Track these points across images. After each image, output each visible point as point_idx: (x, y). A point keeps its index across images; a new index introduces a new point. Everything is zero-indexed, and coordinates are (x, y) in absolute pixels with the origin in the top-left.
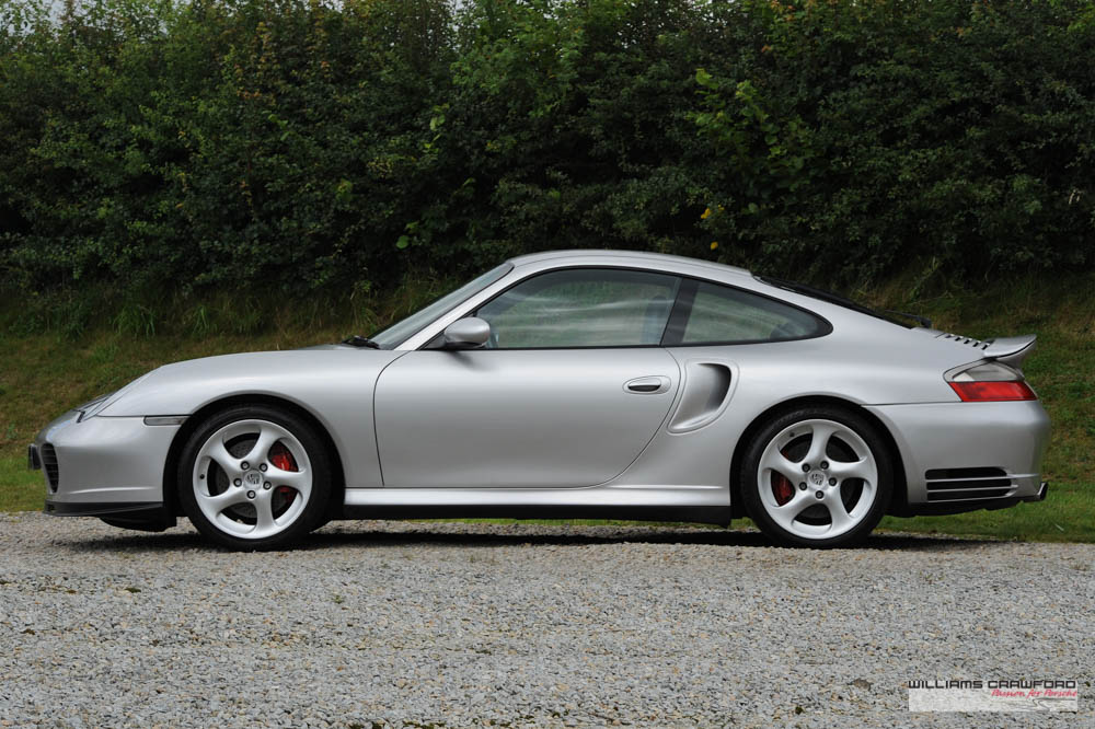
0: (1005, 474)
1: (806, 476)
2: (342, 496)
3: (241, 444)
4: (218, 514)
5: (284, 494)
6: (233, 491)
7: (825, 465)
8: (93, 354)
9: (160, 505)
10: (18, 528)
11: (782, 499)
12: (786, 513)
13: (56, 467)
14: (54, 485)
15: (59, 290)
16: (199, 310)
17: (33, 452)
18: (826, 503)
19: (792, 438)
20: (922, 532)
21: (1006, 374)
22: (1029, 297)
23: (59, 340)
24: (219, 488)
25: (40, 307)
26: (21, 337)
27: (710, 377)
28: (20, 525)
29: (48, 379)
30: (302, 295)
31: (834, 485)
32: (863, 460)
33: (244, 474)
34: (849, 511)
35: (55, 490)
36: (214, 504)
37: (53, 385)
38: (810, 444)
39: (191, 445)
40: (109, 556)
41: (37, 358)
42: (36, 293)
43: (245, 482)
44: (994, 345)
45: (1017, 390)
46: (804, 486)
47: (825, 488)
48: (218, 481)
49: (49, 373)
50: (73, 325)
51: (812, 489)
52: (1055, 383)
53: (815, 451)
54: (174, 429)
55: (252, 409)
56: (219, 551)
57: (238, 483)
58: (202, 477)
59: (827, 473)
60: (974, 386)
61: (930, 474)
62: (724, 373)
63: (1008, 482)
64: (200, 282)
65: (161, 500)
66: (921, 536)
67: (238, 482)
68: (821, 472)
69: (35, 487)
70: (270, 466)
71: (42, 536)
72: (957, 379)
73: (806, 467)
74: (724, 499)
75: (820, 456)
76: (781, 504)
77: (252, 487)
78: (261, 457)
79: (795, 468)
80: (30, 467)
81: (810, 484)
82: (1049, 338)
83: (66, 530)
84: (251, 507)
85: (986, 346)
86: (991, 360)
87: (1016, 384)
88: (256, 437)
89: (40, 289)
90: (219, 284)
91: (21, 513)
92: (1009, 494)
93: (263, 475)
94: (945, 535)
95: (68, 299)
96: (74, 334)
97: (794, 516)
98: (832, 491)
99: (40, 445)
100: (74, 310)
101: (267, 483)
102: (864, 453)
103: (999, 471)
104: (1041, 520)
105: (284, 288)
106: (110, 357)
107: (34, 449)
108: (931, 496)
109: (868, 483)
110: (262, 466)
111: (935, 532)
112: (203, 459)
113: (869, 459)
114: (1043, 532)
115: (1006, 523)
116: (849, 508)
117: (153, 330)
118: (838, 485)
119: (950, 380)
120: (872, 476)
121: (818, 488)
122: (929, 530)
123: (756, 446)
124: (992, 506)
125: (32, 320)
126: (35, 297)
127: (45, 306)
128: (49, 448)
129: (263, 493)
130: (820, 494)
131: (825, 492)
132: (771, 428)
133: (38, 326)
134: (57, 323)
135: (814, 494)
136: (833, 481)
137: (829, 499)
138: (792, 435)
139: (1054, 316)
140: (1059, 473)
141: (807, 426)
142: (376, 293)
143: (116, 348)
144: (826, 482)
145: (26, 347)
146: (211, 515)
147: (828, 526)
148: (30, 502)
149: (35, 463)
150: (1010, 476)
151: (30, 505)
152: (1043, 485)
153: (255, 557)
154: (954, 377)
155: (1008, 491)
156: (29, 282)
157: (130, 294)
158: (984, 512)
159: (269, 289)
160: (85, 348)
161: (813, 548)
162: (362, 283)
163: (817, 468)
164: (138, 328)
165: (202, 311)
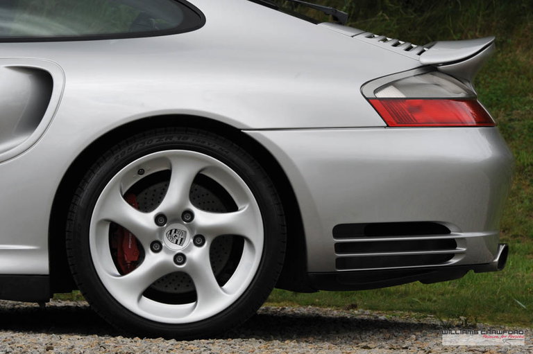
0: (448, 232)
1: (161, 232)
7: (188, 215)
11: (125, 264)
12: (130, 287)
18: (188, 271)
19: (142, 177)
20: (338, 307)
21: (449, 89)
22: (480, 18)
27: (23, 86)
31: (201, 245)
32: (243, 209)
34: (222, 282)
38: (167, 186)
44: (433, 49)
45: (466, 112)
46: (157, 247)
47: (188, 249)
51: (169, 251)
52: (511, 120)
53: (175, 195)
59: (192, 228)
60: (404, 105)
61: (340, 230)
62: (44, 80)
63: (452, 244)
66: (335, 313)
68: (182, 227)
72: (380, 95)
73: (160, 219)
74: (39, 264)
75: (182, 203)
76: (123, 272)
79: (144, 220)
81: (167, 243)
82: (504, 67)
85: (423, 51)
86: (430, 69)
87: (464, 104)
92: (453, 261)
94: (368, 312)
97: (142, 289)
98: (198, 255)
102: (245, 199)
103: (440, 228)
104: (494, 293)
108: (341, 263)
109: (250, 242)
111: (354, 307)
113: (251, 207)
114: (497, 310)
115: (448, 296)
116: (222, 278)
118: (206, 245)
119: (370, 95)
120: (256, 234)
121: (178, 249)
122: (348, 304)
123: (89, 187)
124: (428, 277)
130: (180, 258)
131: (188, 255)
132: (111, 161)
135: (171, 258)
136: (199, 240)
137: (193, 265)
138: (141, 172)
139: (509, 41)
140: (516, 231)
141: (163, 159)
144: (189, 240)
147: (192, 304)
150: (456, 234)
152: (502, 248)
154: (375, 91)
155: (451, 256)
158: (418, 285)
161: (167, 338)
163: (175, 221)
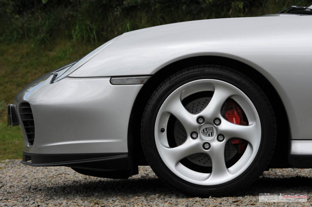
2: (288, 147)
3: (196, 101)
4: (177, 164)
5: (235, 145)
6: (190, 143)
8: (55, 54)
9: (126, 156)
10: (3, 173)
13: (32, 123)
14: (31, 138)
15: (33, 13)
16: (126, 24)
17: (12, 111)
23: (33, 45)
24: (177, 140)
25: (20, 24)
26: (8, 44)
28: (4, 171)
29: (26, 70)
30: (195, 12)
33: (200, 127)
35: (32, 143)
36: (173, 155)
37: (29, 75)
39: (152, 102)
40: (81, 202)
41: (19, 57)
42: (17, 16)
43: (201, 135)
48: (176, 134)
49: (27, 67)
50: (42, 36)
54: (137, 87)
55: (207, 70)
56: (178, 196)
57: (194, 136)
58: (162, 130)
64: (127, 6)
65: (127, 151)
67: (194, 134)
69: (17, 142)
70: (223, 120)
71: (21, 181)
77: (207, 139)
78: (215, 113)
80: (9, 123)
83: (40, 175)
84: (207, 157)
88: (210, 95)
89: (20, 13)
90: (139, 7)
91: (7, 160)
93: (217, 129)
95: (39, 19)
96: (43, 41)
99: (18, 104)
100: (42, 26)
101: (221, 135)
105: (184, 7)
106: (67, 56)
107: (13, 108)
110: (216, 121)
112: (164, 114)
117: (96, 37)
125: (15, 33)
126: (17, 19)
127: (23, 24)
128: (26, 106)
129: (217, 145)
133: (19, 37)
134: (32, 35)
142: (246, 10)
143: (71, 50)
145: (11, 51)
146: (170, 164)
148: (14, 153)
149: (14, 120)
151: (15, 155)
153: (211, 202)
156: (12, 8)
157: (80, 15)
159: (173, 9)
160: (51, 50)
162: (238, 3)
164: (86, 37)
165: (128, 25)
